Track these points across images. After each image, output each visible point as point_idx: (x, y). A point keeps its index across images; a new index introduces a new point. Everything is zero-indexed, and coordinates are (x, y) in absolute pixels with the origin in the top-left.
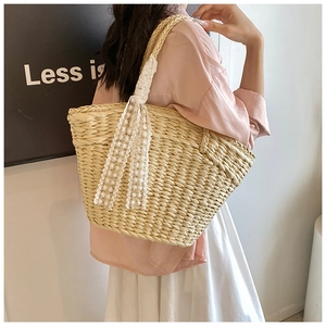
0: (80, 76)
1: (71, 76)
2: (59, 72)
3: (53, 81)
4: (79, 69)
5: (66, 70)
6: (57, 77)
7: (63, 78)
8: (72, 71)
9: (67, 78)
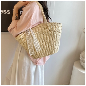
0: (10, 13)
1: (7, 12)
2: (4, 11)
3: (2, 13)
4: (9, 11)
5: (6, 11)
6: (3, 12)
7: (5, 13)
8: (8, 11)
9: (6, 13)
